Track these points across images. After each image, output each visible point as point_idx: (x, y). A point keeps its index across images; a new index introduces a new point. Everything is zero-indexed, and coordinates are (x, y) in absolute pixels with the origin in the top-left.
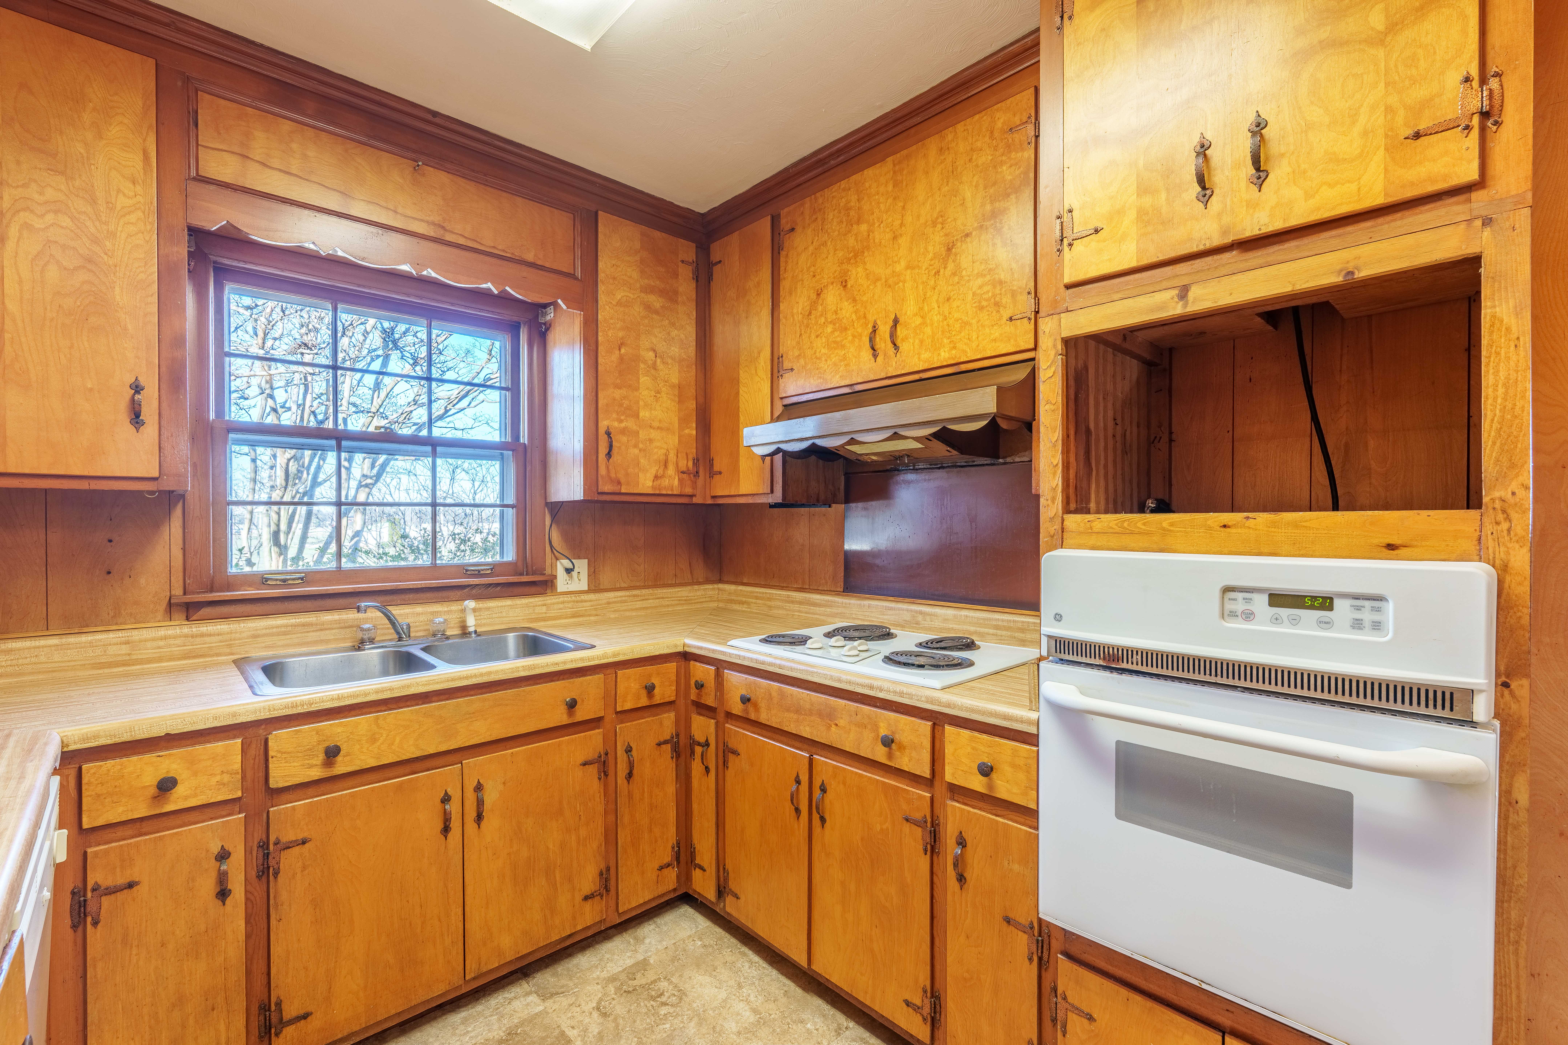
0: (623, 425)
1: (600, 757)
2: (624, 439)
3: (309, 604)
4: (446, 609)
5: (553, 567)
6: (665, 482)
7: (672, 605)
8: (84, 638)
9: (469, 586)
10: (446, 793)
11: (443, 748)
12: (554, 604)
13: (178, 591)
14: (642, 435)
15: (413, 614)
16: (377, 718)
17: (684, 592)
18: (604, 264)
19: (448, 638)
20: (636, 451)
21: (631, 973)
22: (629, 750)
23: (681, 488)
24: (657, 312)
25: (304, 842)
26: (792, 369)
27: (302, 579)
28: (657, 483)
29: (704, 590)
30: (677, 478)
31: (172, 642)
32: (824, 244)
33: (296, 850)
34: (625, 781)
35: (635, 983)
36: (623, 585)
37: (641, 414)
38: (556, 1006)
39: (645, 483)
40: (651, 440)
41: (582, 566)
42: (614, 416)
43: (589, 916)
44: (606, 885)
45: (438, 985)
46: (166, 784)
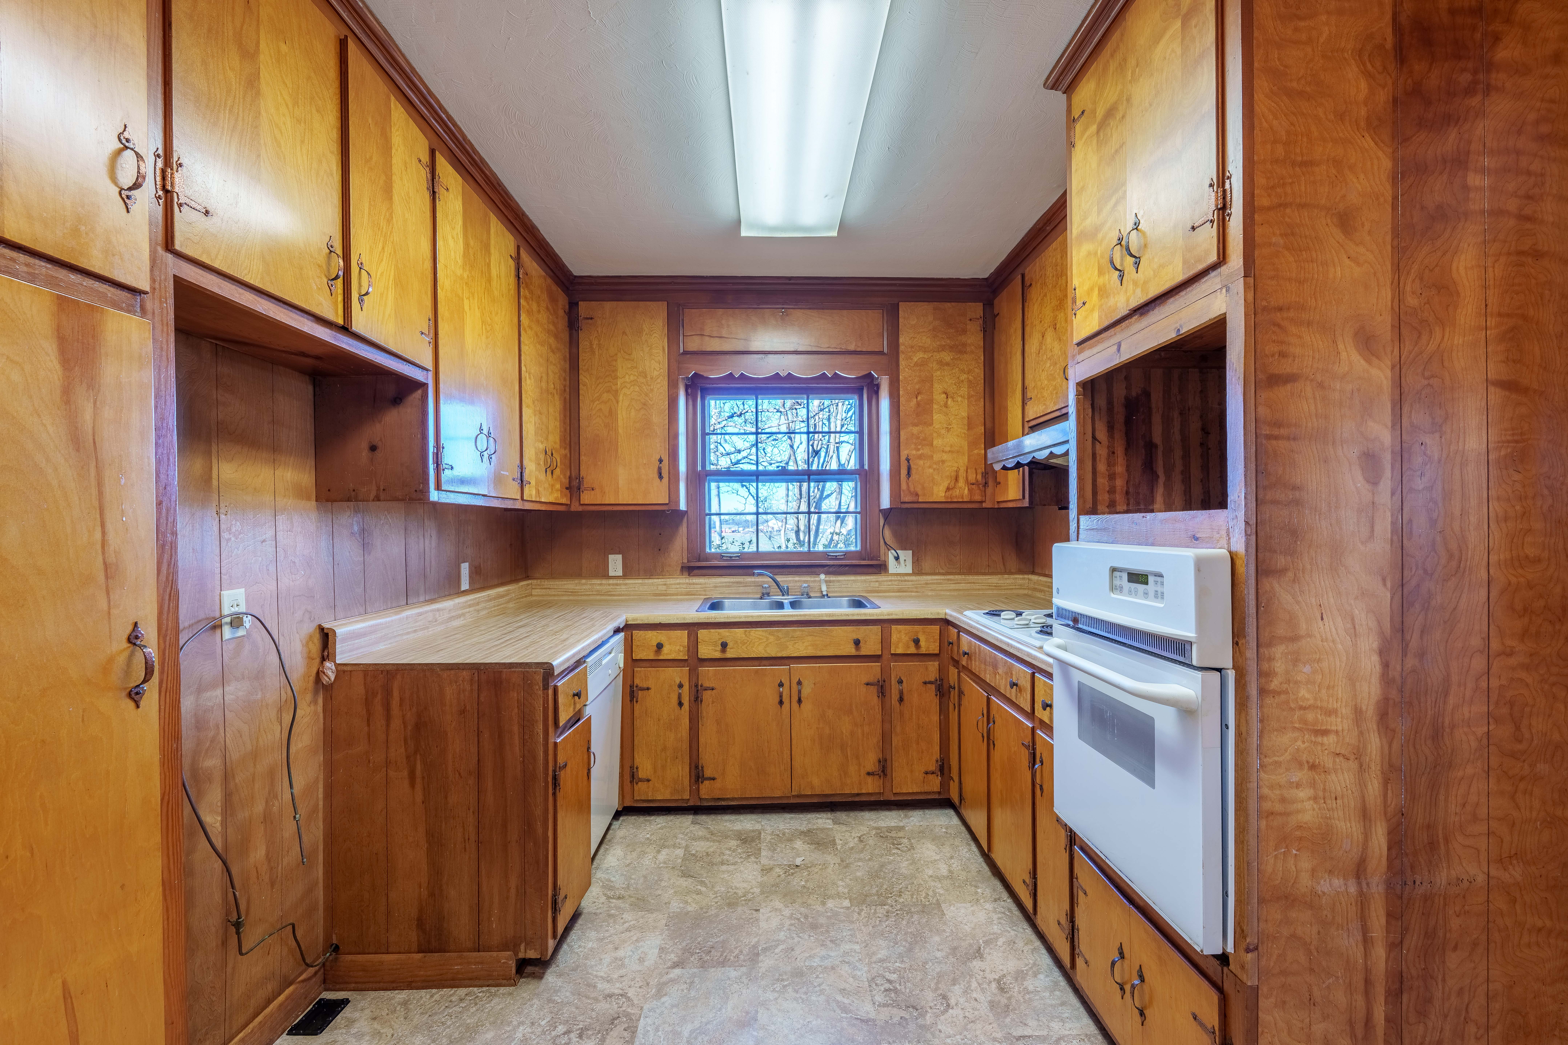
0: (920, 452)
1: (879, 682)
2: (921, 462)
3: (741, 571)
4: (812, 579)
5: (886, 555)
6: (957, 492)
7: (982, 589)
8: (650, 581)
9: (828, 565)
10: (781, 681)
11: (779, 655)
12: (884, 581)
13: (685, 561)
14: (936, 457)
15: (793, 581)
16: (746, 631)
17: (994, 579)
18: (904, 339)
19: (810, 597)
20: (931, 471)
21: (890, 829)
22: (900, 682)
23: (971, 496)
24: (948, 364)
25: (713, 689)
26: (1031, 398)
27: (739, 556)
28: (948, 494)
29: (1014, 579)
30: (967, 488)
31: (682, 586)
32: (1045, 295)
33: (709, 692)
34: (898, 703)
35: (889, 834)
36: (941, 571)
37: (935, 443)
38: (839, 829)
39: (938, 494)
40: (943, 462)
41: (906, 555)
42: (913, 446)
43: (871, 786)
44: (883, 769)
45: (777, 790)
46: (660, 646)
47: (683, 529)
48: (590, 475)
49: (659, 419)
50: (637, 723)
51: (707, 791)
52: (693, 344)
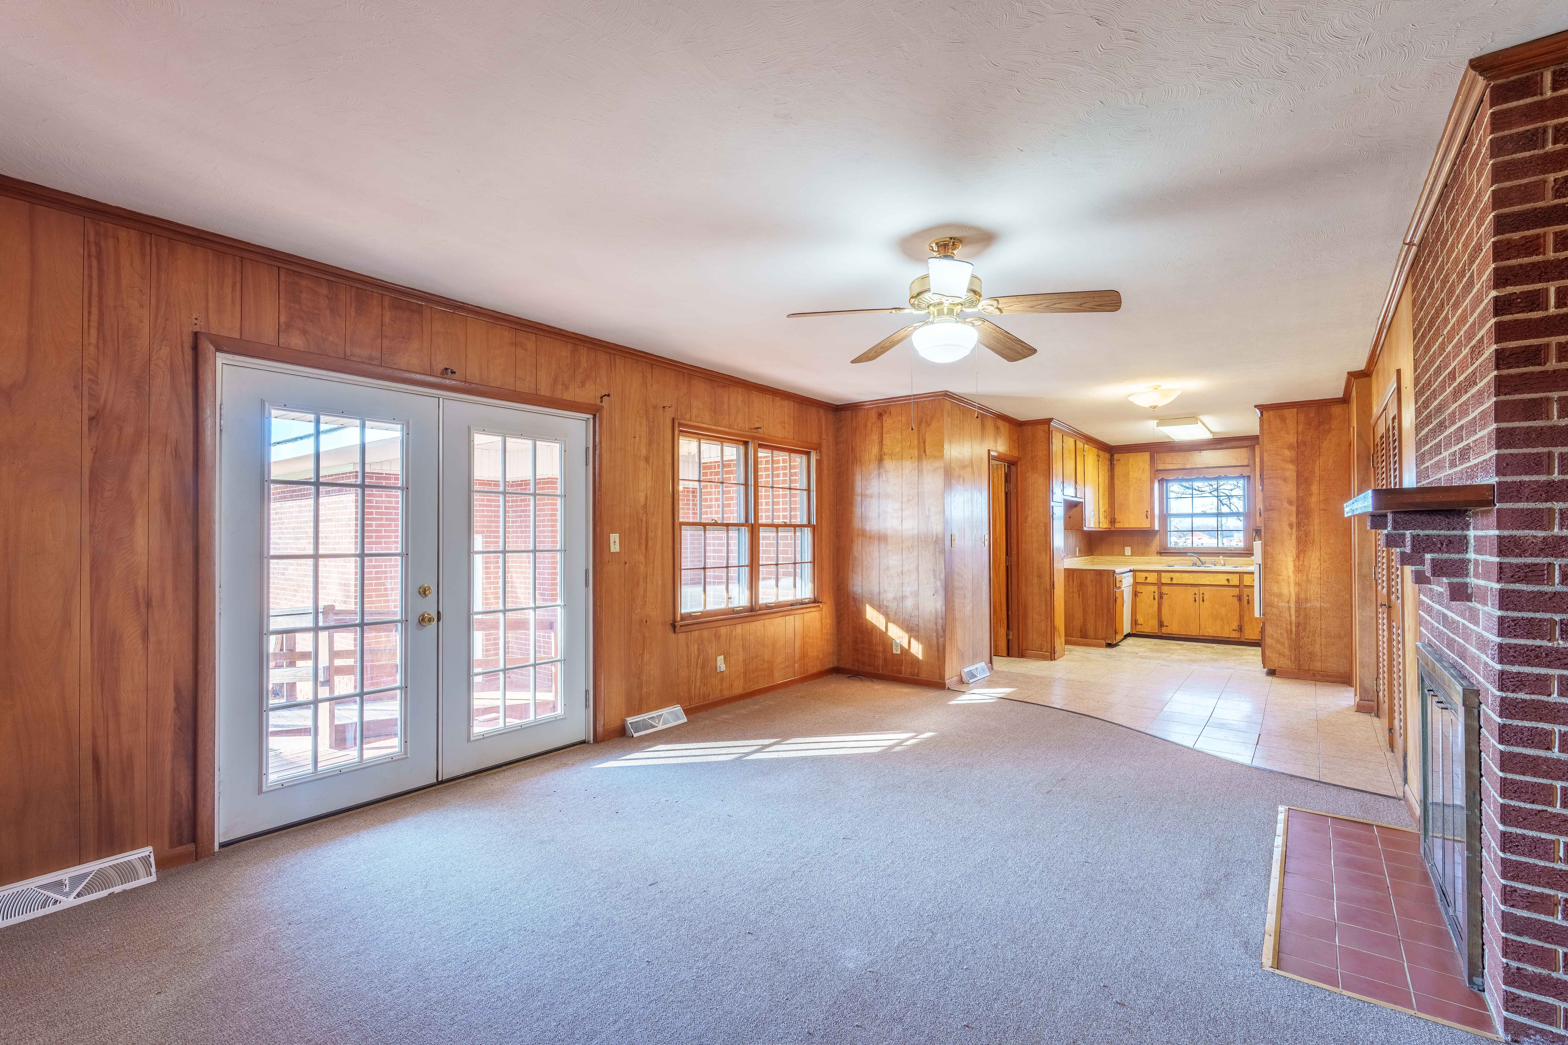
1: (1237, 596)
3: (1183, 554)
4: (1217, 557)
9: (1229, 553)
10: (1195, 593)
11: (1194, 583)
13: (1158, 550)
16: (1181, 574)
27: (1182, 549)
31: (1156, 559)
33: (1166, 595)
34: (1247, 604)
43: (1235, 635)
44: (1240, 629)
45: (1193, 632)
46: (1146, 578)
47: (1158, 537)
48: (1118, 517)
49: (1146, 496)
50: (1138, 604)
51: (1164, 630)
52: (1161, 467)
